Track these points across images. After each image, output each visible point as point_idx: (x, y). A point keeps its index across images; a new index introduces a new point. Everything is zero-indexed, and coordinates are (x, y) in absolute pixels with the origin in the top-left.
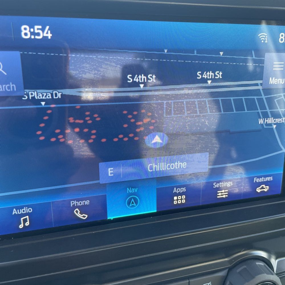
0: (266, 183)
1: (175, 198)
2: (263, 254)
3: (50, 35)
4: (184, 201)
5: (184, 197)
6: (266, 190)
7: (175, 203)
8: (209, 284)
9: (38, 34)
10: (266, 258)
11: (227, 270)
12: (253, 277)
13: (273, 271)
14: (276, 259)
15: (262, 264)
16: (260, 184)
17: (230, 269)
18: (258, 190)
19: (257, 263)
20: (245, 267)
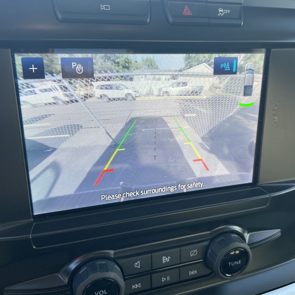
2: (237, 228)
8: (195, 251)
10: (240, 232)
11: (210, 240)
12: (228, 245)
13: (246, 242)
14: (248, 233)
15: (236, 236)
17: (212, 240)
19: (232, 235)
20: (223, 238)
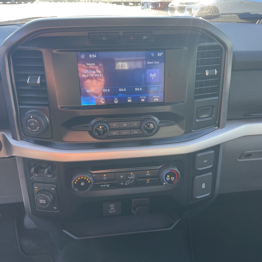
0: (157, 98)
1: (128, 100)
3: (96, 57)
4: (131, 101)
5: (131, 100)
6: (157, 100)
7: (128, 101)
9: (93, 56)
16: (155, 98)
18: (155, 100)
